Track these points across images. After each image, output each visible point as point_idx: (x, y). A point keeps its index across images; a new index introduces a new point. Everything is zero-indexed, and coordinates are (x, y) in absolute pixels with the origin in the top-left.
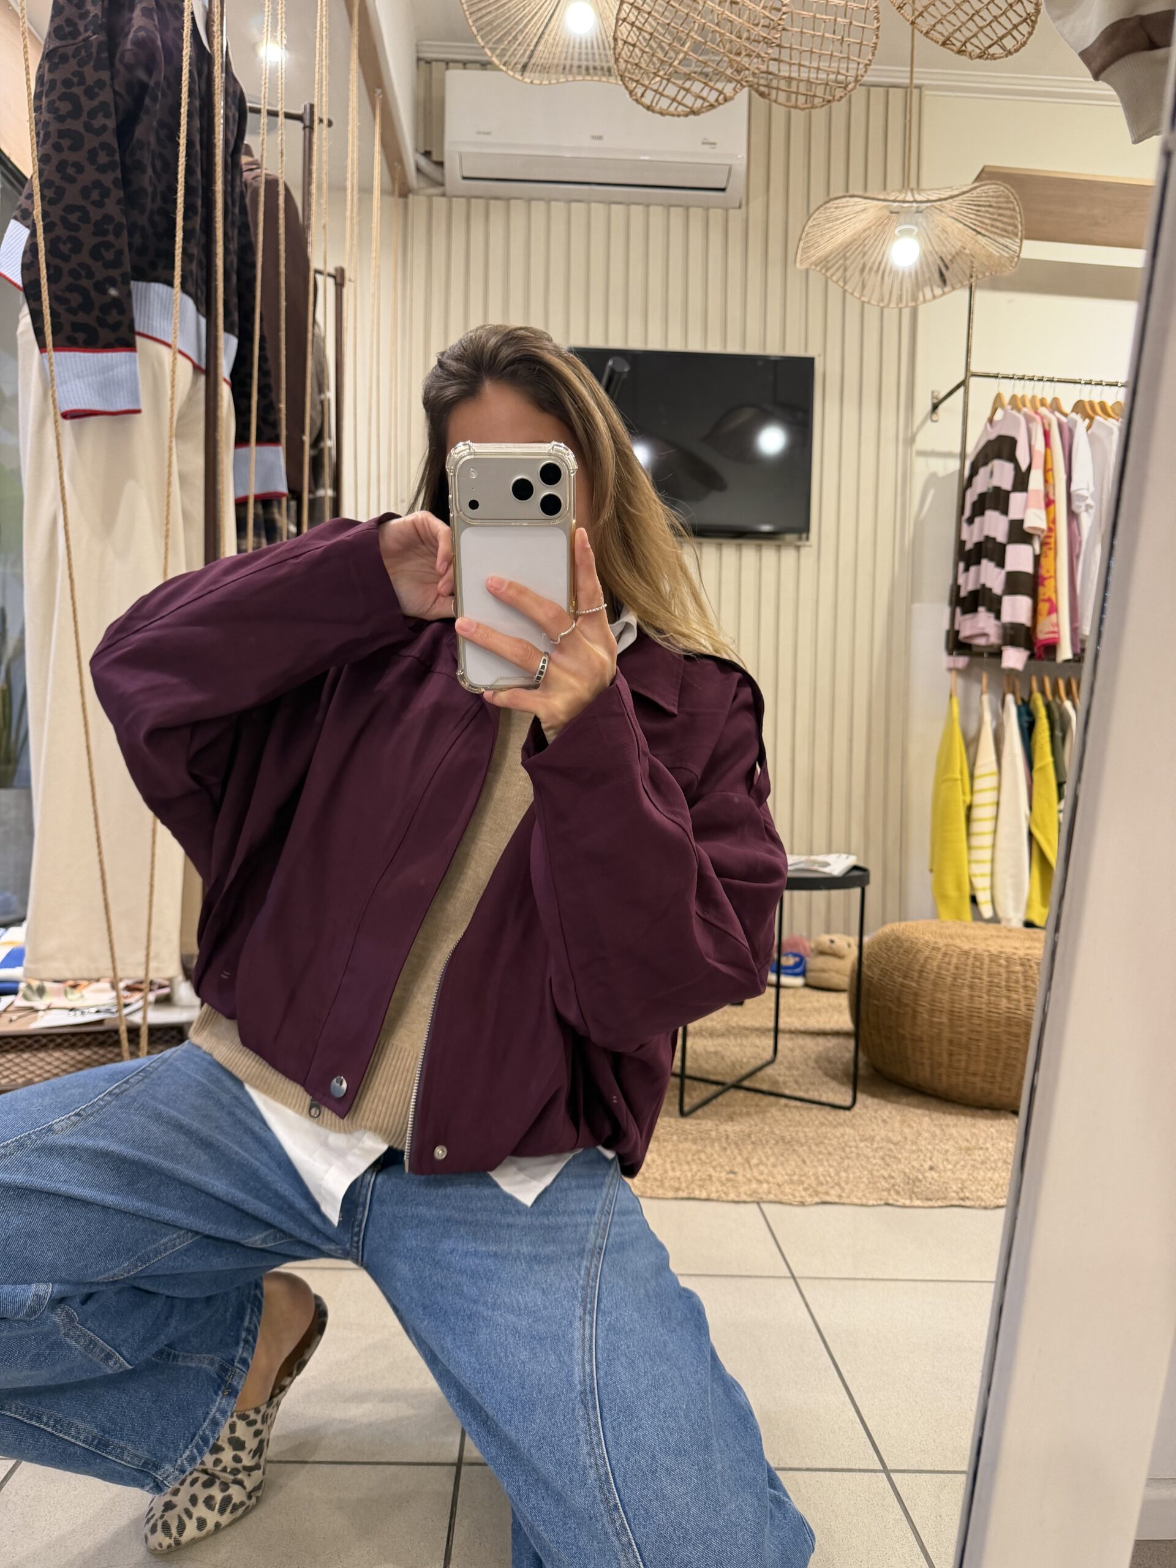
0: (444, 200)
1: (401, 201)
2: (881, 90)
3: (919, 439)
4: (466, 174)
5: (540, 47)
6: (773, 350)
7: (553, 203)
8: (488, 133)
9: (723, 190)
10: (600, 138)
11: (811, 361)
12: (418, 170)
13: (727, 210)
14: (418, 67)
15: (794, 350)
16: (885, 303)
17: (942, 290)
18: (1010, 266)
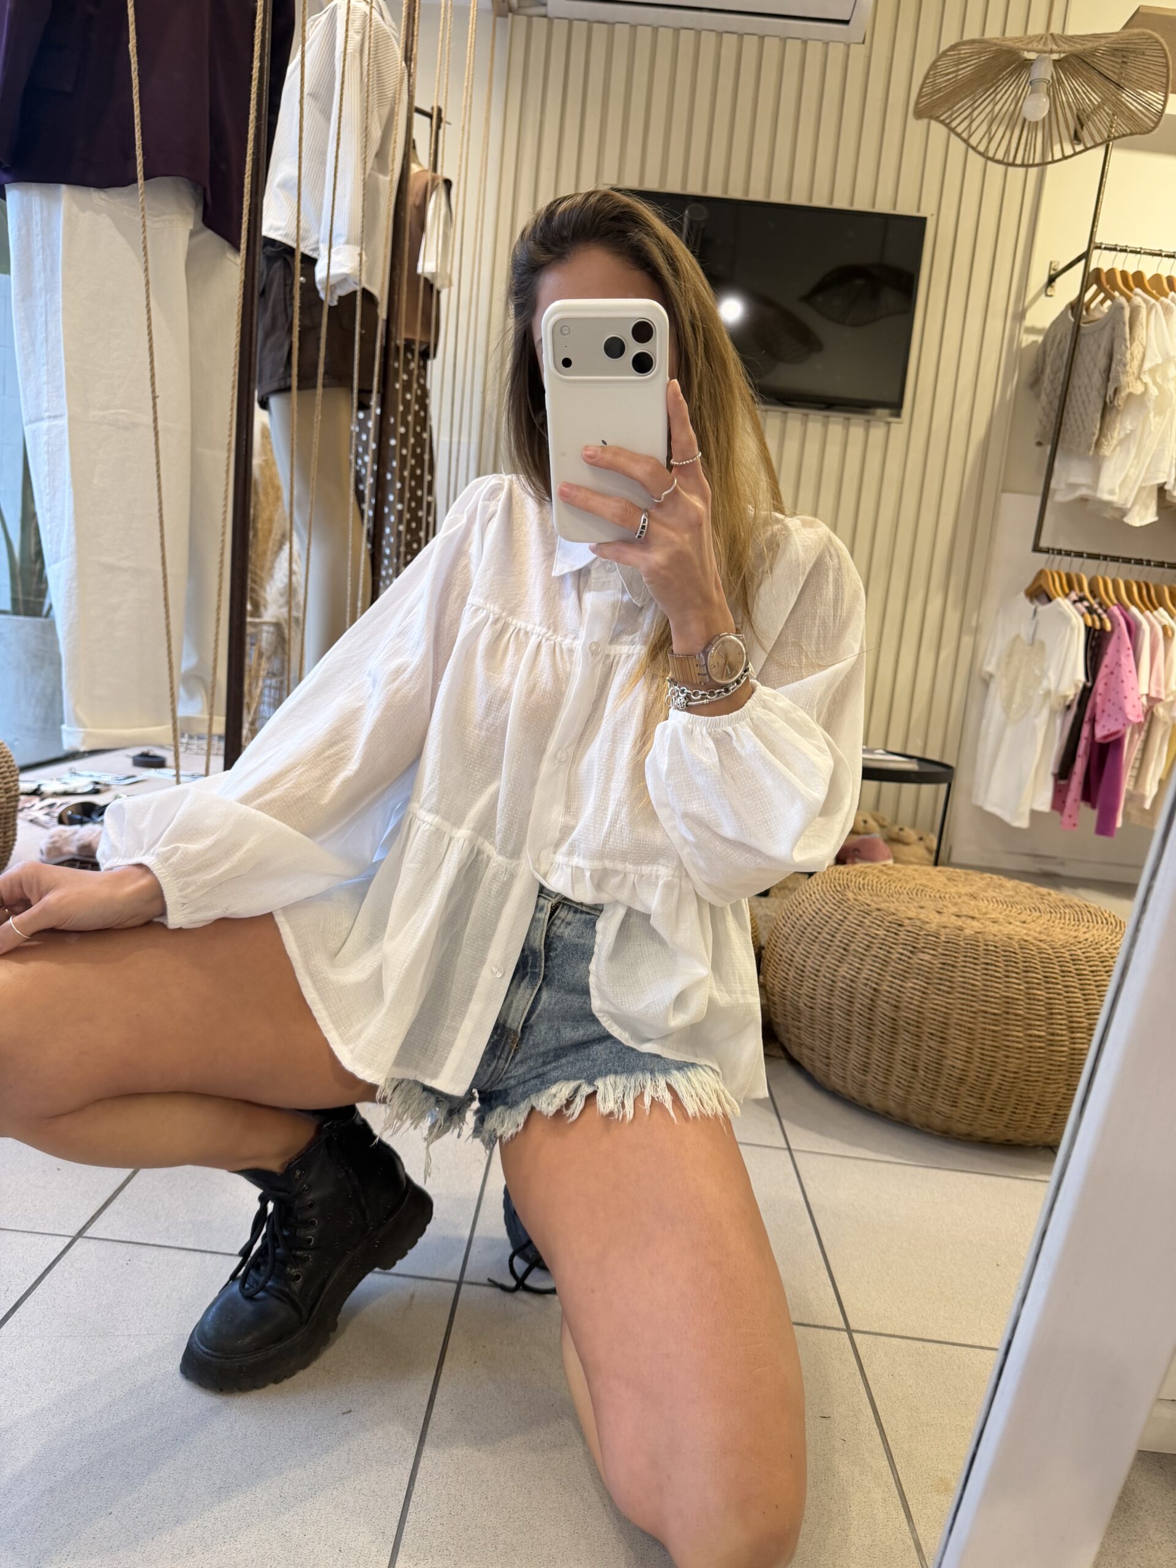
0: (545, 20)
1: (499, 19)
3: (1029, 315)
6: (883, 206)
7: (663, 31)
9: (846, 22)
11: (922, 221)
15: (905, 208)
16: (1011, 160)
17: (1074, 149)
18: (1152, 125)
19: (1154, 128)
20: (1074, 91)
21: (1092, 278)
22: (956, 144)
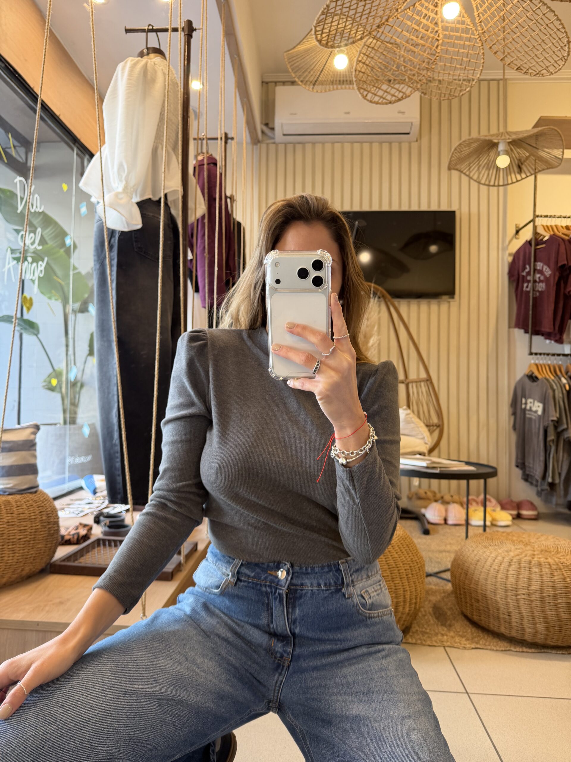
0: (274, 145)
1: (254, 147)
2: (486, 83)
3: (509, 248)
4: (285, 133)
5: (321, 76)
6: (434, 208)
7: (326, 144)
8: (295, 114)
9: (408, 134)
10: (348, 113)
12: (263, 132)
13: (410, 143)
14: (262, 85)
15: (444, 207)
16: (492, 183)
17: (521, 176)
18: (557, 164)
19: (559, 166)
20: (518, 153)
22: (465, 179)
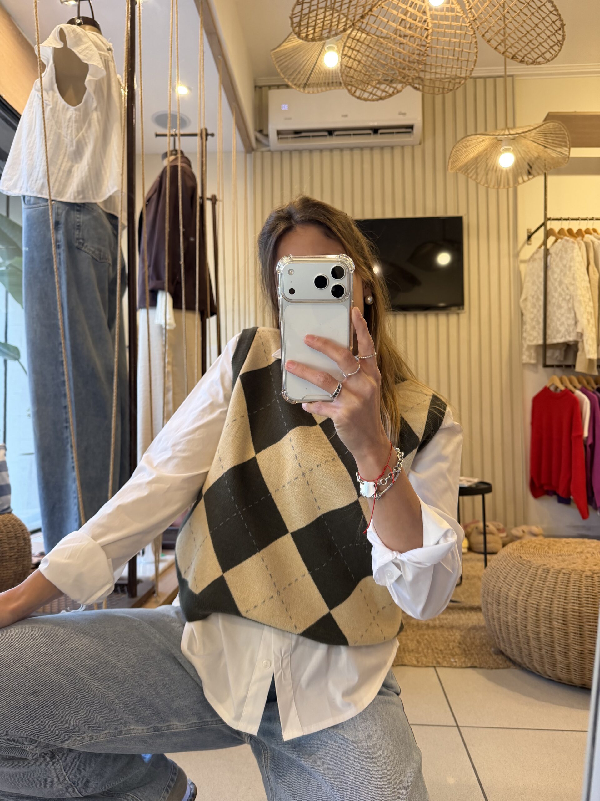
0: (269, 153)
1: (248, 154)
2: (492, 79)
3: (521, 254)
5: (312, 75)
6: (440, 213)
10: (346, 116)
11: (461, 218)
12: (257, 140)
14: (255, 91)
15: (451, 213)
17: (528, 178)
18: (564, 162)
19: (566, 164)
21: (548, 233)
